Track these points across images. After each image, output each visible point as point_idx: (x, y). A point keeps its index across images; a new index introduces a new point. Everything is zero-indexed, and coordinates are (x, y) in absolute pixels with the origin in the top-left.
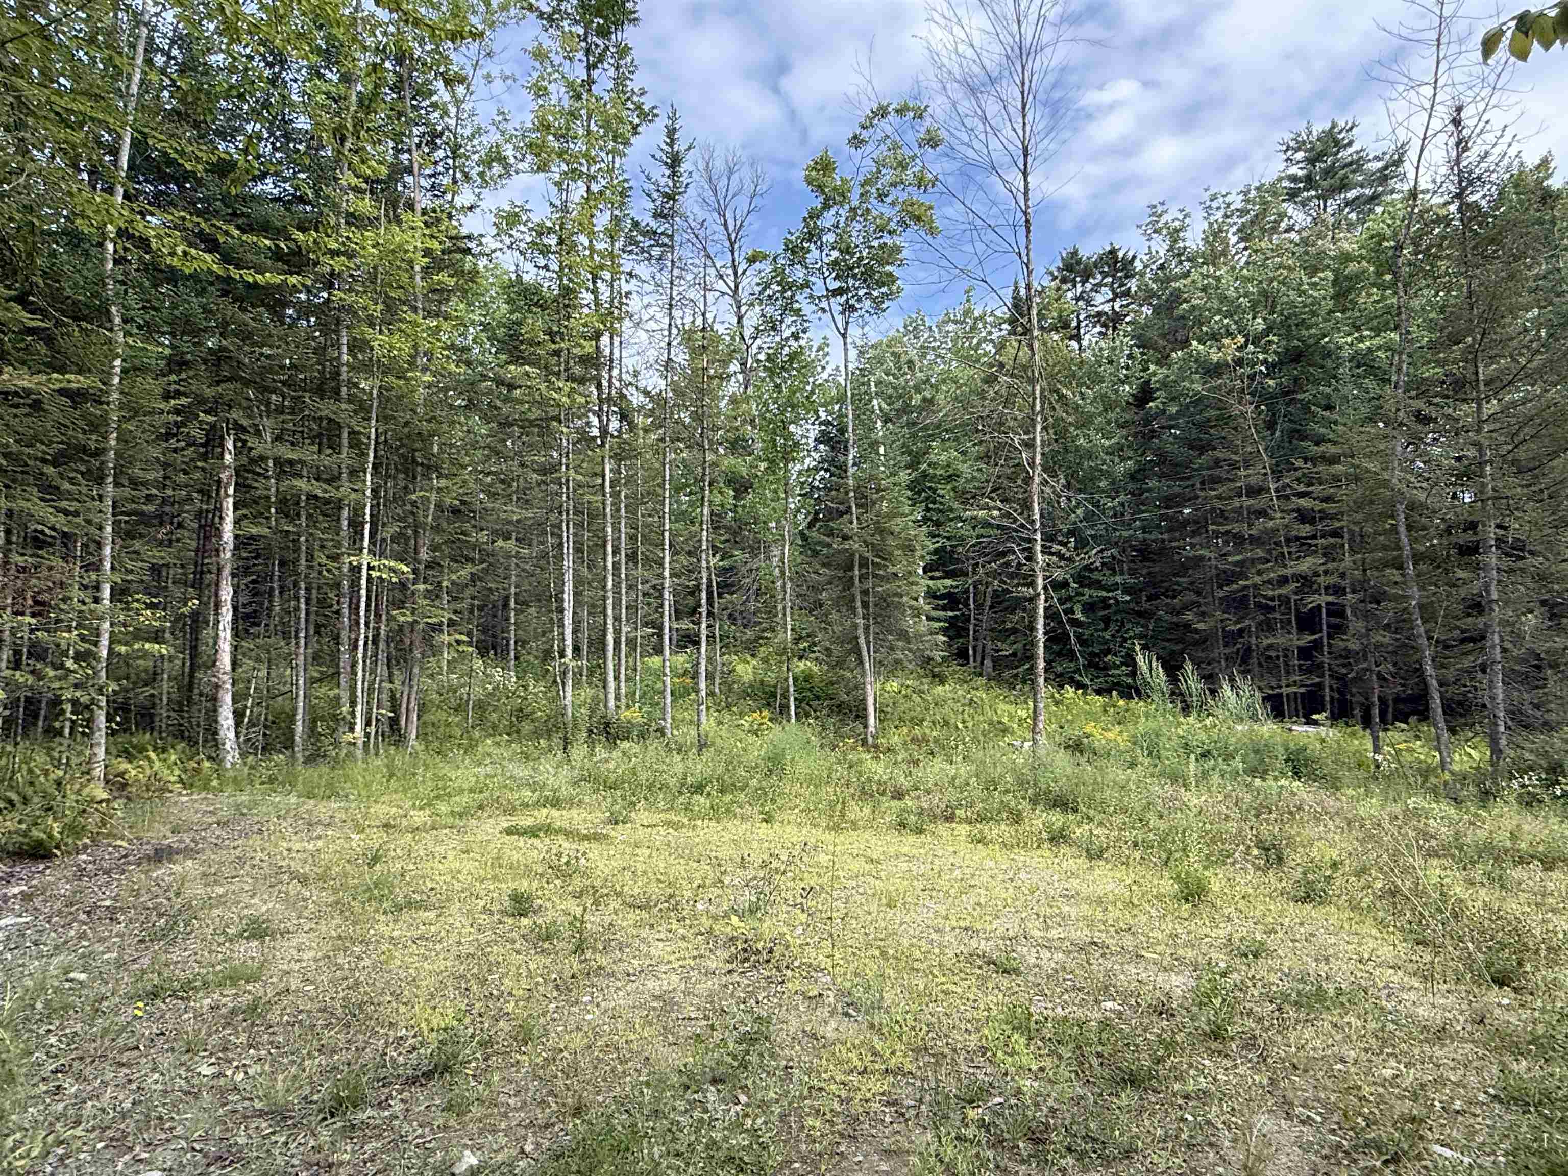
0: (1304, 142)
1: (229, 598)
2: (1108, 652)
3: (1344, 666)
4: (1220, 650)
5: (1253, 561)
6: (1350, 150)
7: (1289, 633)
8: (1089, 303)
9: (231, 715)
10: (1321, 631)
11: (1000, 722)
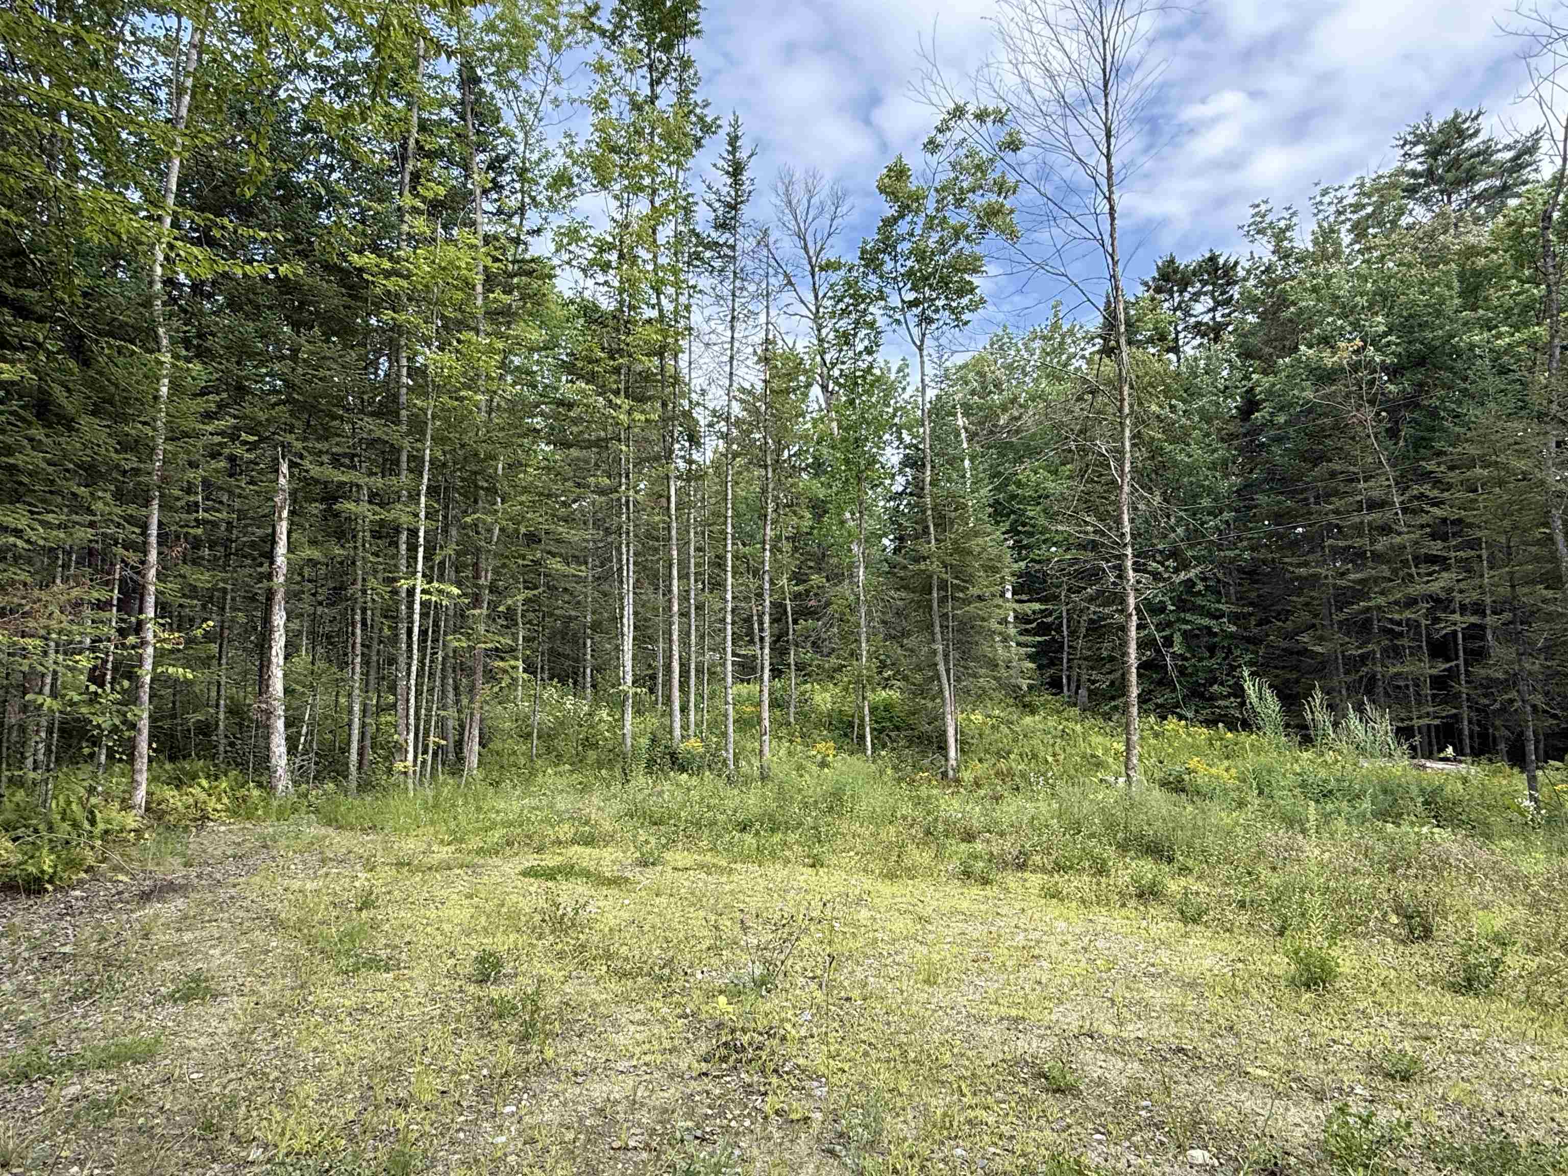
0: (1423, 136)
1: (282, 623)
2: (1213, 681)
3: (1485, 696)
4: (1340, 679)
5: (1376, 581)
6: (1476, 141)
7: (1420, 660)
8: (1187, 314)
9: (283, 742)
10: (1457, 658)
11: (1093, 756)
